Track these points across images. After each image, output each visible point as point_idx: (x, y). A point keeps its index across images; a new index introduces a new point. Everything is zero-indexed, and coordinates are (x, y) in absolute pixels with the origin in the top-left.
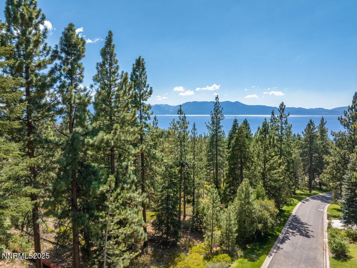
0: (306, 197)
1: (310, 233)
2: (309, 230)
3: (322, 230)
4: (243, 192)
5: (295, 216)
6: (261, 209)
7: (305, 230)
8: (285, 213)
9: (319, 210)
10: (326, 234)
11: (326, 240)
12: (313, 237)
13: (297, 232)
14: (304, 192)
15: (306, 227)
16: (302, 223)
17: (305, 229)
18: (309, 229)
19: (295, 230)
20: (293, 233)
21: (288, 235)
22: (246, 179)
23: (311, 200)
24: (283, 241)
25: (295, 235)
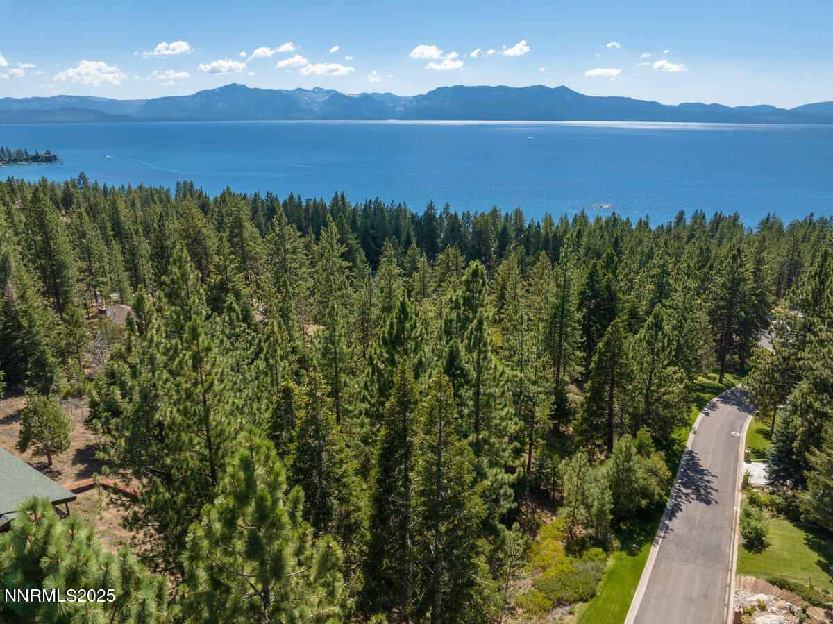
0: (711, 399)
1: (714, 496)
2: (712, 489)
3: (734, 488)
4: (621, 453)
5: (691, 452)
6: (646, 476)
7: (705, 488)
8: (676, 447)
9: (733, 433)
10: (740, 496)
11: (738, 509)
12: (717, 502)
13: (693, 493)
14: (709, 378)
15: (709, 482)
16: (703, 470)
17: (706, 486)
18: (712, 485)
19: (690, 488)
20: (687, 495)
21: (679, 500)
22: (627, 435)
23: (721, 406)
24: (672, 515)
25: (691, 500)
